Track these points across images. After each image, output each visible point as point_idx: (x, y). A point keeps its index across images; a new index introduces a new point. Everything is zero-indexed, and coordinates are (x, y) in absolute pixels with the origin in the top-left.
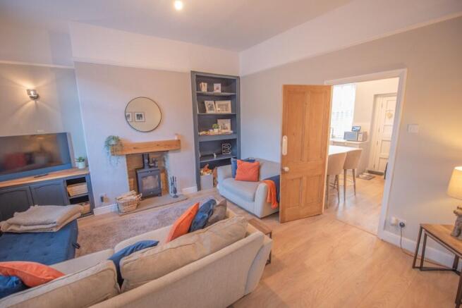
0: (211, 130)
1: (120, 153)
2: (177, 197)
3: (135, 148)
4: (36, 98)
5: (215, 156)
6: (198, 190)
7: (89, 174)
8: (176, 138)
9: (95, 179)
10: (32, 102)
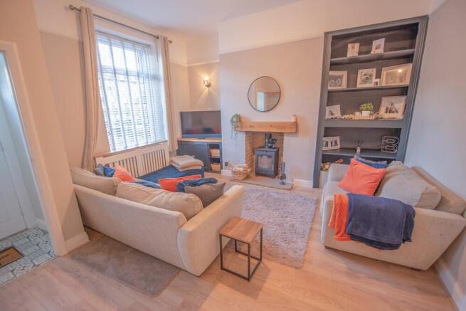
0: (357, 113)
1: (239, 129)
2: (283, 184)
3: (251, 126)
4: (209, 86)
5: (358, 150)
6: (314, 187)
7: (221, 143)
8: (293, 120)
9: (224, 147)
10: (207, 89)
